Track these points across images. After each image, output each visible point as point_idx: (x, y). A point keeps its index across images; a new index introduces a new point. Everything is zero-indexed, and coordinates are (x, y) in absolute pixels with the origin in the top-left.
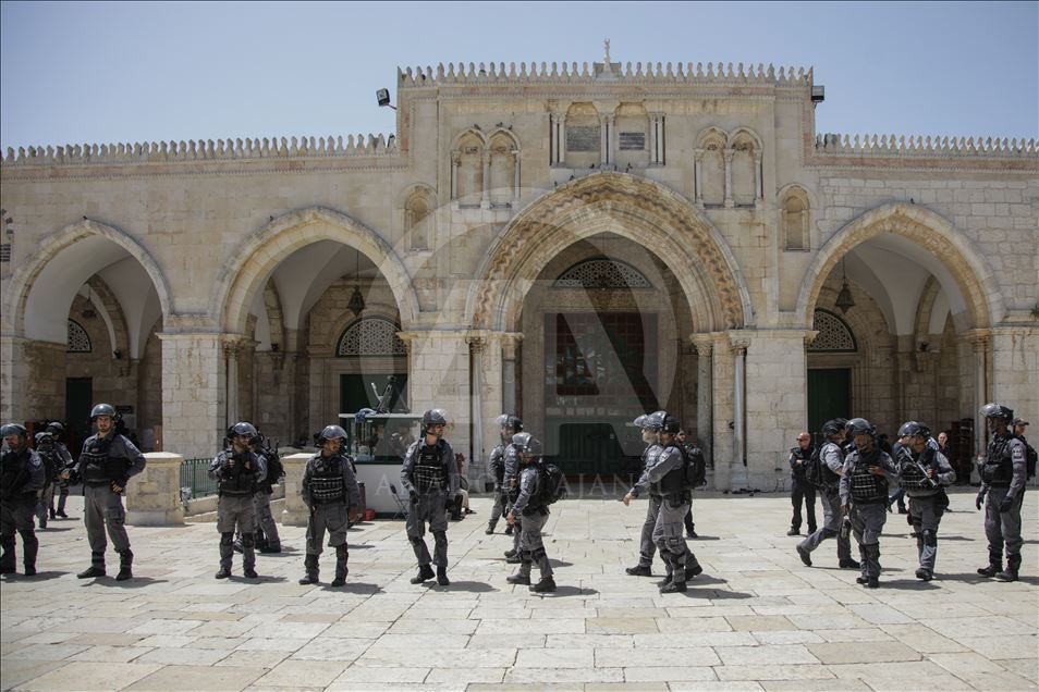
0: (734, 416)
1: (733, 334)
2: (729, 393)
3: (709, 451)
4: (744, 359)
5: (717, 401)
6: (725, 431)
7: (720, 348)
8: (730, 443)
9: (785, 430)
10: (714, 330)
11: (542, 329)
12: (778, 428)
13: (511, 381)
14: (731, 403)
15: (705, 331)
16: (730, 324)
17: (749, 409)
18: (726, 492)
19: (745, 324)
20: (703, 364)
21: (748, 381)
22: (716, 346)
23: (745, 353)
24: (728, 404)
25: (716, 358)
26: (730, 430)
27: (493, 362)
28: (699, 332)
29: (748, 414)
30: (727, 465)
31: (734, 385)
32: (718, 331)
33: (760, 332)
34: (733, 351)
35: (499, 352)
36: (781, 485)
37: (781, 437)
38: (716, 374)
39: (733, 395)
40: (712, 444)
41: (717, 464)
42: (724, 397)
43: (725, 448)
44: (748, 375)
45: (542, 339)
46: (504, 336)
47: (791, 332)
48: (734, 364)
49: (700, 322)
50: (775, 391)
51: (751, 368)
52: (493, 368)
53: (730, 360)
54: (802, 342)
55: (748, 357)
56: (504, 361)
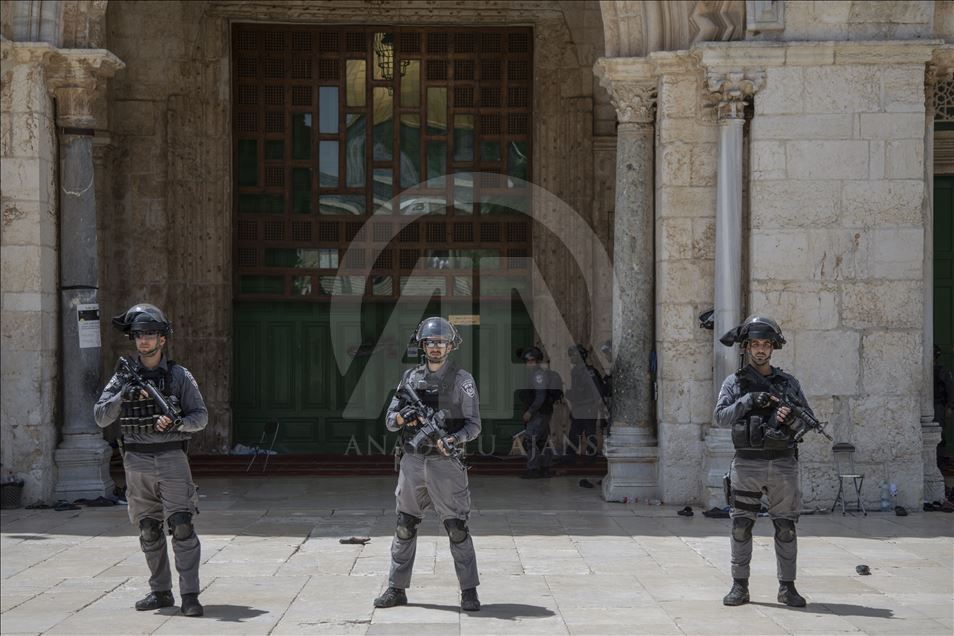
0: (712, 293)
1: (712, 57)
2: (701, 228)
3: (644, 391)
4: (746, 130)
5: (665, 252)
6: (687, 335)
7: (678, 98)
8: (702, 369)
9: (864, 333)
10: (662, 47)
11: (226, 65)
12: (841, 327)
13: (83, 190)
14: (704, 256)
15: (638, 52)
16: (705, 27)
17: (757, 273)
18: (687, 512)
19: (751, 26)
20: (628, 147)
21: (754, 191)
22: (665, 93)
23: (749, 111)
24: (696, 260)
25: (665, 126)
26: (703, 333)
27: (21, 134)
28: (618, 54)
29: (754, 286)
30: (696, 432)
31: (715, 203)
32: (672, 48)
33: (794, 49)
34: (714, 105)
35: (39, 104)
36: (850, 494)
37: (853, 357)
38: (665, 175)
39: (712, 233)
40: (653, 370)
41: (665, 429)
42: (686, 240)
43: (689, 384)
44: (755, 176)
45: (224, 92)
46: (55, 59)
47: (884, 47)
48: (717, 144)
49: (623, 27)
50: (835, 222)
51: (764, 155)
52: (18, 152)
53: (704, 132)
54: (920, 78)
55: (757, 123)
56: (61, 132)
